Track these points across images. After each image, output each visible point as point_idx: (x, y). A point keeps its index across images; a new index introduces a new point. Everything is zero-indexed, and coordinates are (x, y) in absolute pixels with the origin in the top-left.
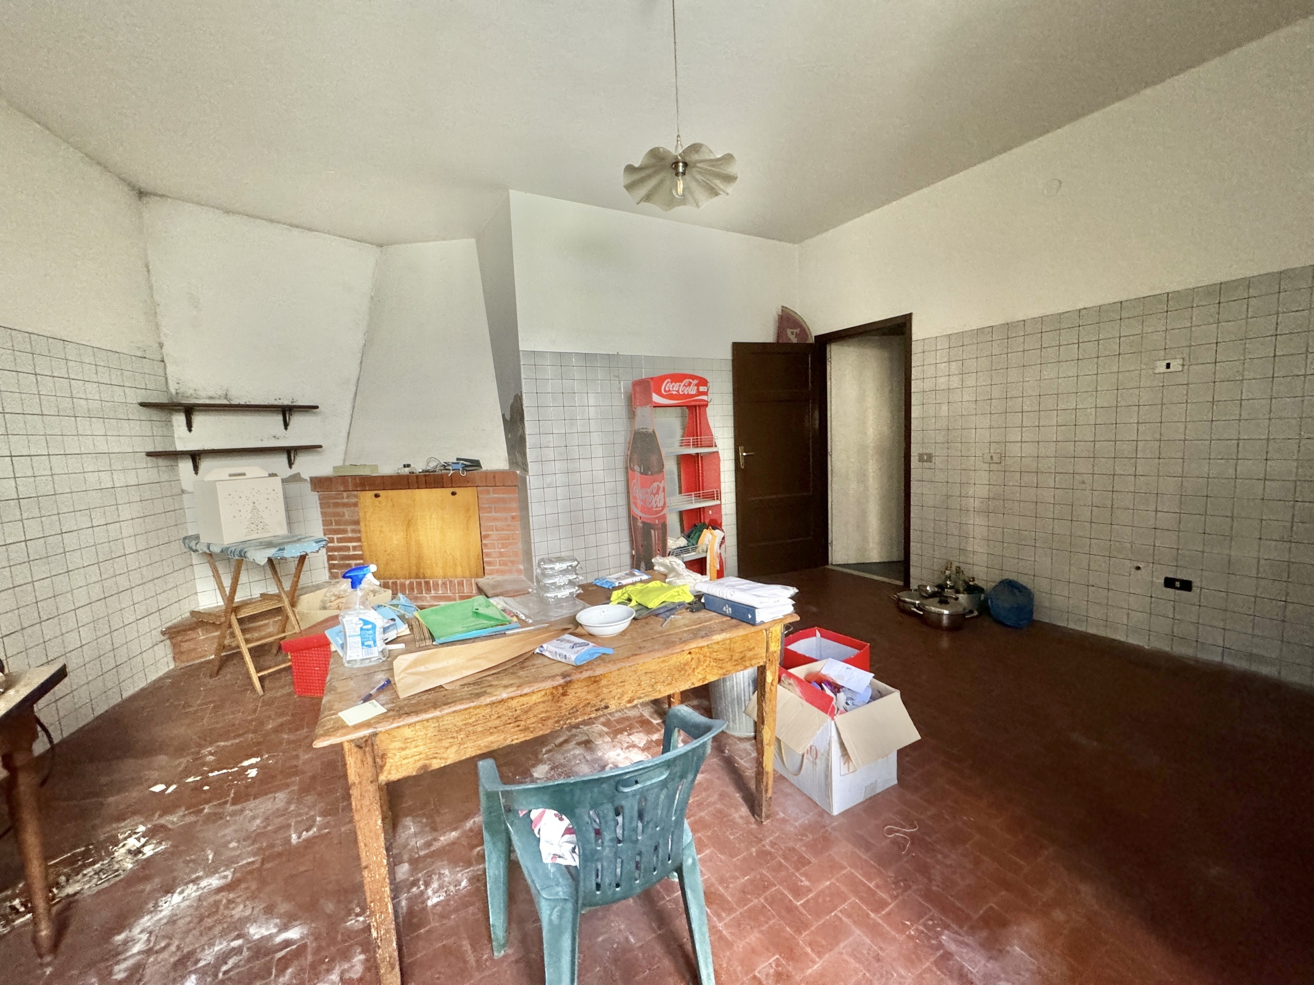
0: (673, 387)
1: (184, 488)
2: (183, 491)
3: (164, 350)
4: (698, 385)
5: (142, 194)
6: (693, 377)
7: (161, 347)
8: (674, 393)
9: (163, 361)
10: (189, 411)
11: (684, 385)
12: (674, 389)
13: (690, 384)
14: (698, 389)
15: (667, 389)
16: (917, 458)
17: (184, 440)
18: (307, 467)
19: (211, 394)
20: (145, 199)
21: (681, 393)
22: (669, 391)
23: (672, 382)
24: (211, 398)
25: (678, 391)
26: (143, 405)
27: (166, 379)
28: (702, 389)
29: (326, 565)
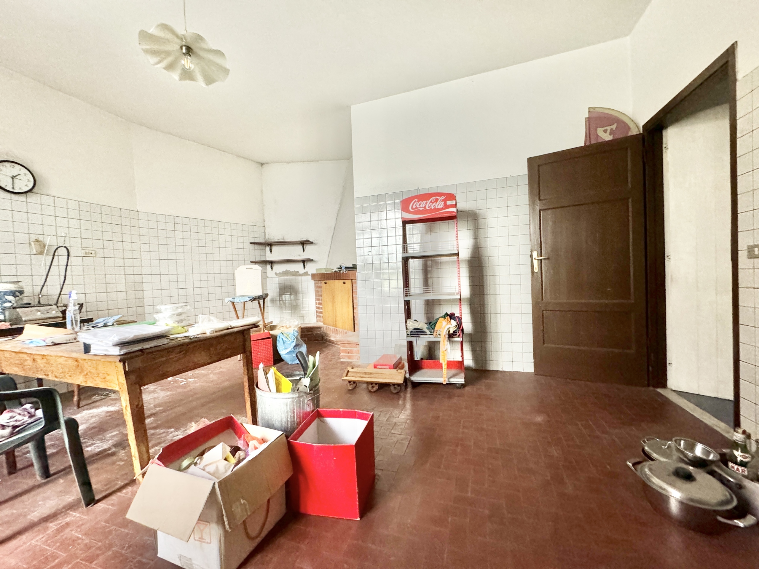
0: (420, 204)
1: (268, 276)
2: (267, 277)
3: (266, 222)
4: (445, 201)
5: (262, 164)
6: (440, 194)
7: (264, 222)
8: (421, 209)
9: (264, 227)
10: (270, 245)
11: (431, 202)
12: (421, 206)
13: (437, 200)
14: (445, 203)
15: (414, 207)
16: (746, 253)
17: (270, 257)
18: (311, 269)
19: (278, 238)
20: (263, 166)
21: (427, 208)
22: (416, 208)
23: (418, 201)
24: (278, 240)
25: (425, 207)
26: (251, 243)
27: (265, 234)
28: (449, 203)
29: (316, 315)
